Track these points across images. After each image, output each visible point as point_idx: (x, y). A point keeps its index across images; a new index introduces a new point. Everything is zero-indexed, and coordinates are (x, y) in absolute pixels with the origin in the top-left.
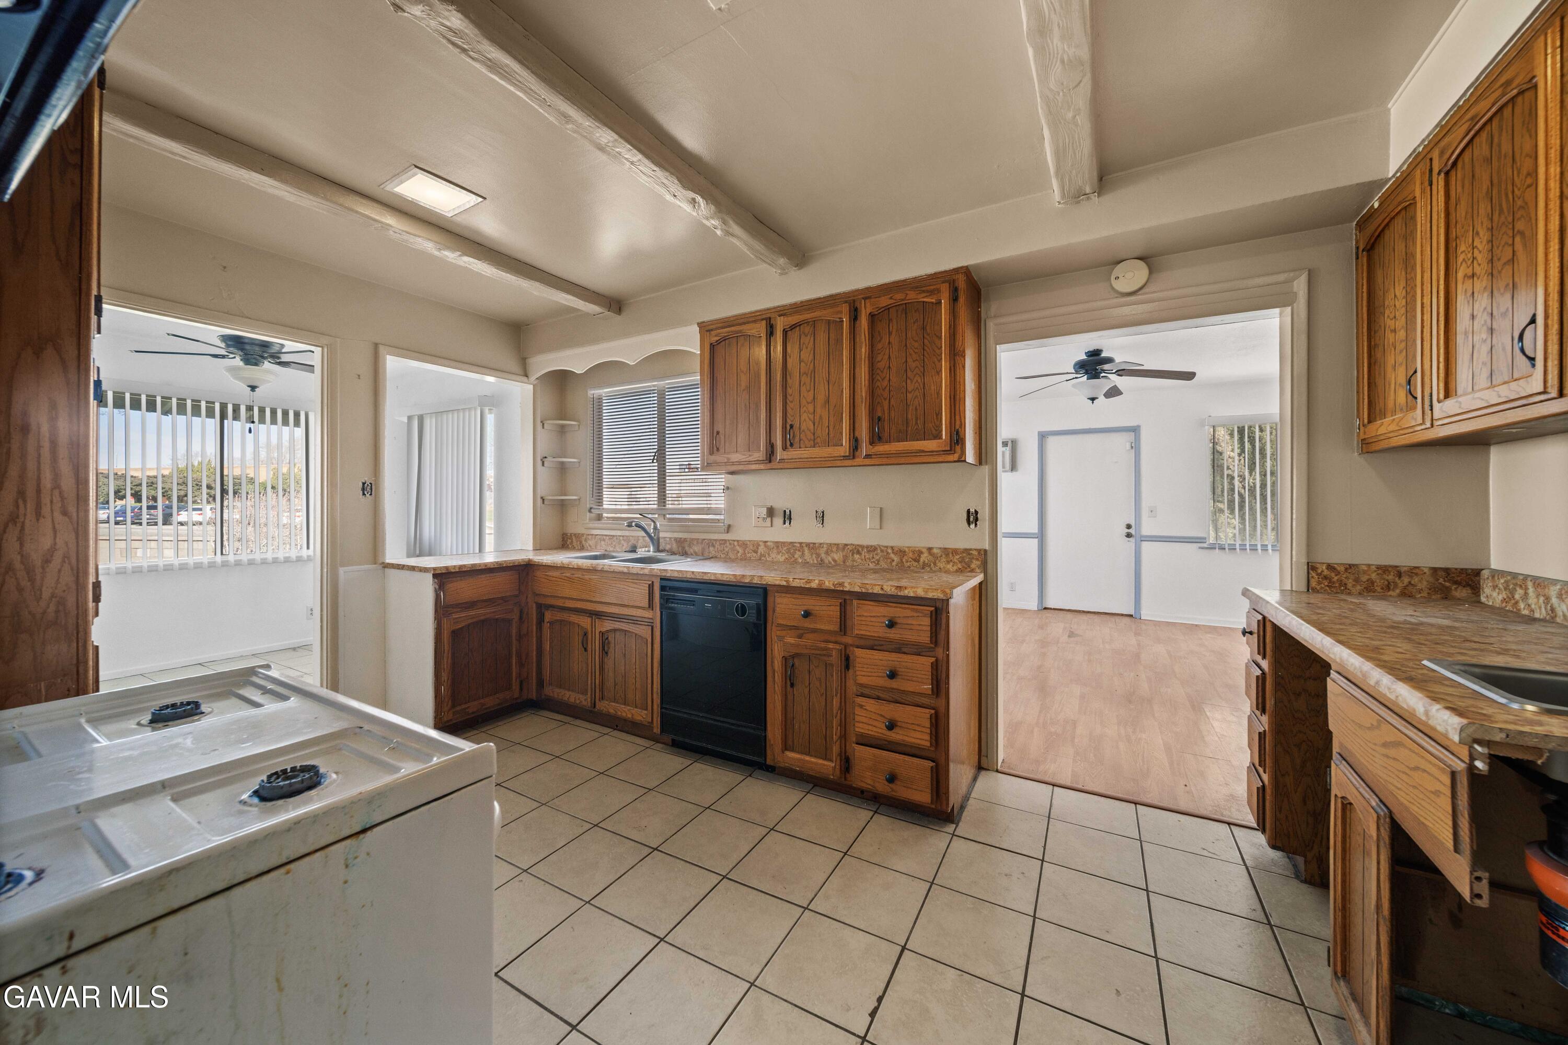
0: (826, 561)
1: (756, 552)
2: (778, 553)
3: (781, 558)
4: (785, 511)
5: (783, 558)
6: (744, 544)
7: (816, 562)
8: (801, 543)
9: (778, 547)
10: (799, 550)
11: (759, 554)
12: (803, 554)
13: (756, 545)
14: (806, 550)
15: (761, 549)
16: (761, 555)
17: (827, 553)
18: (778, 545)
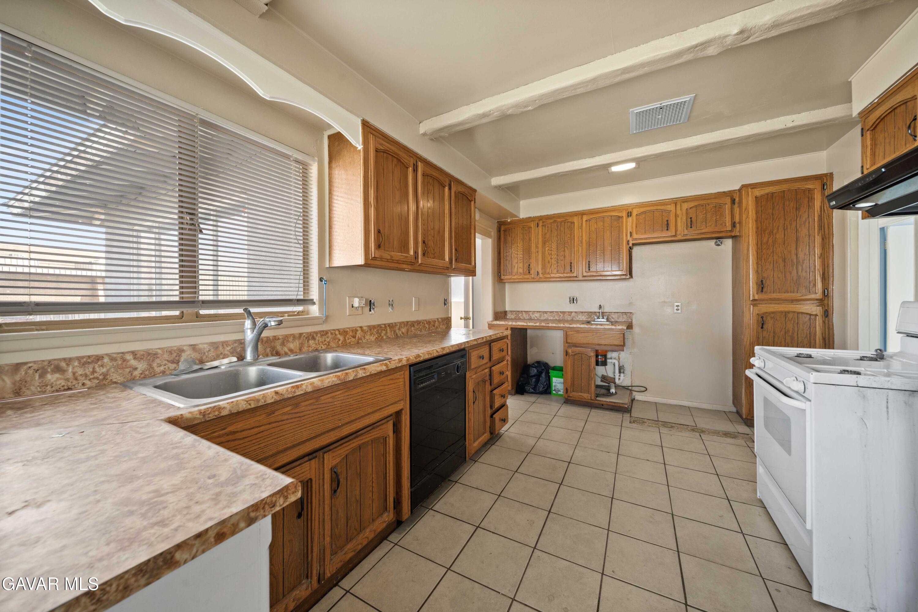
0: (399, 335)
1: (354, 337)
2: (371, 335)
3: (373, 338)
4: (370, 301)
5: (374, 338)
6: (344, 332)
7: (393, 336)
8: (385, 324)
9: (371, 330)
10: (384, 330)
11: (357, 338)
12: (386, 332)
13: (355, 331)
14: (388, 328)
15: (359, 333)
16: (360, 339)
17: (399, 329)
18: (371, 328)
